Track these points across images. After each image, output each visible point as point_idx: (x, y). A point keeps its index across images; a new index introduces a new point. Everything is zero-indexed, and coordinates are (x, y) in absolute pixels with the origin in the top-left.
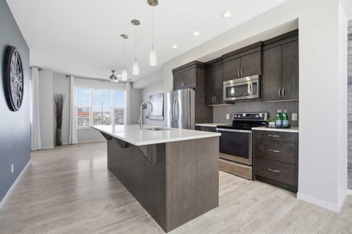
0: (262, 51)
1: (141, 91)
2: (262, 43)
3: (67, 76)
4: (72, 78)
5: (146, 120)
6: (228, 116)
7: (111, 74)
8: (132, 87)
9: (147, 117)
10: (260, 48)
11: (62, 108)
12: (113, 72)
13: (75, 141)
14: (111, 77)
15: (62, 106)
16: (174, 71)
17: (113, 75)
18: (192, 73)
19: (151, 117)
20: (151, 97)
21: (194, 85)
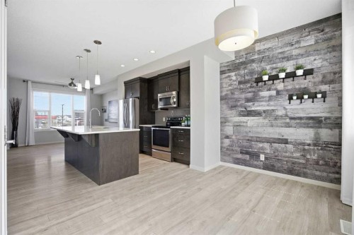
0: (179, 75)
1: (101, 96)
2: (179, 70)
3: (24, 81)
4: (30, 83)
5: (106, 123)
6: (164, 120)
7: (70, 81)
8: (92, 93)
9: (106, 120)
10: (177, 74)
11: (18, 111)
12: (72, 79)
13: (32, 142)
14: (70, 85)
15: (18, 109)
16: (126, 83)
17: (72, 83)
18: (138, 86)
19: (110, 120)
20: (110, 102)
21: (139, 95)
